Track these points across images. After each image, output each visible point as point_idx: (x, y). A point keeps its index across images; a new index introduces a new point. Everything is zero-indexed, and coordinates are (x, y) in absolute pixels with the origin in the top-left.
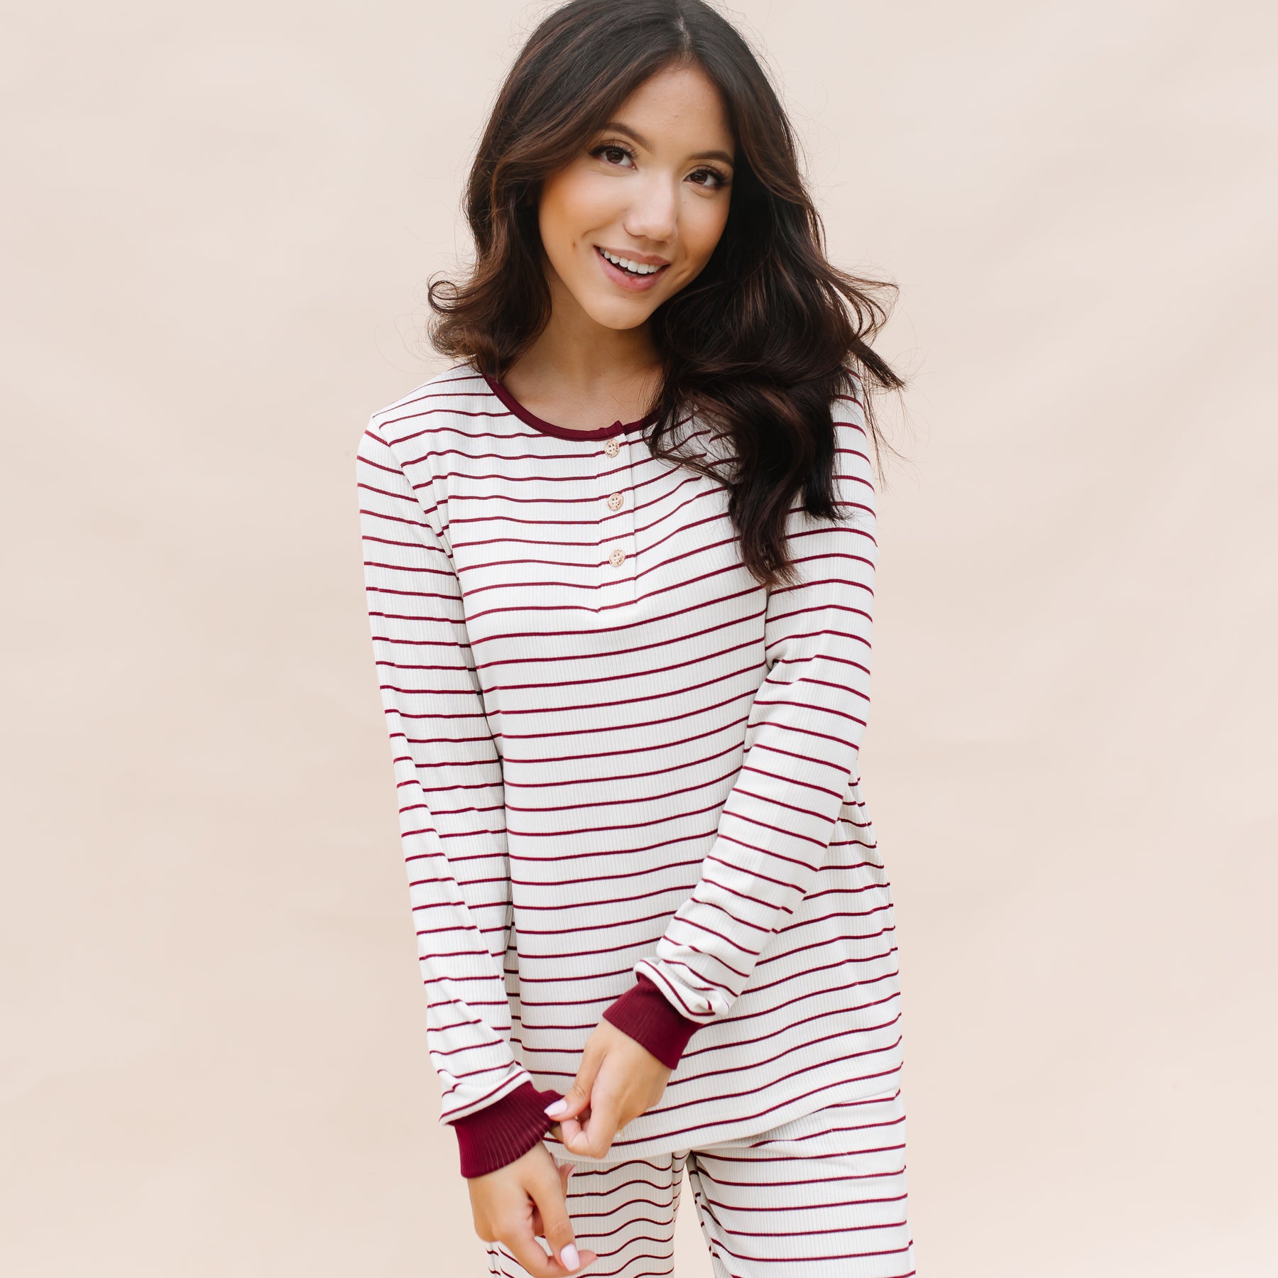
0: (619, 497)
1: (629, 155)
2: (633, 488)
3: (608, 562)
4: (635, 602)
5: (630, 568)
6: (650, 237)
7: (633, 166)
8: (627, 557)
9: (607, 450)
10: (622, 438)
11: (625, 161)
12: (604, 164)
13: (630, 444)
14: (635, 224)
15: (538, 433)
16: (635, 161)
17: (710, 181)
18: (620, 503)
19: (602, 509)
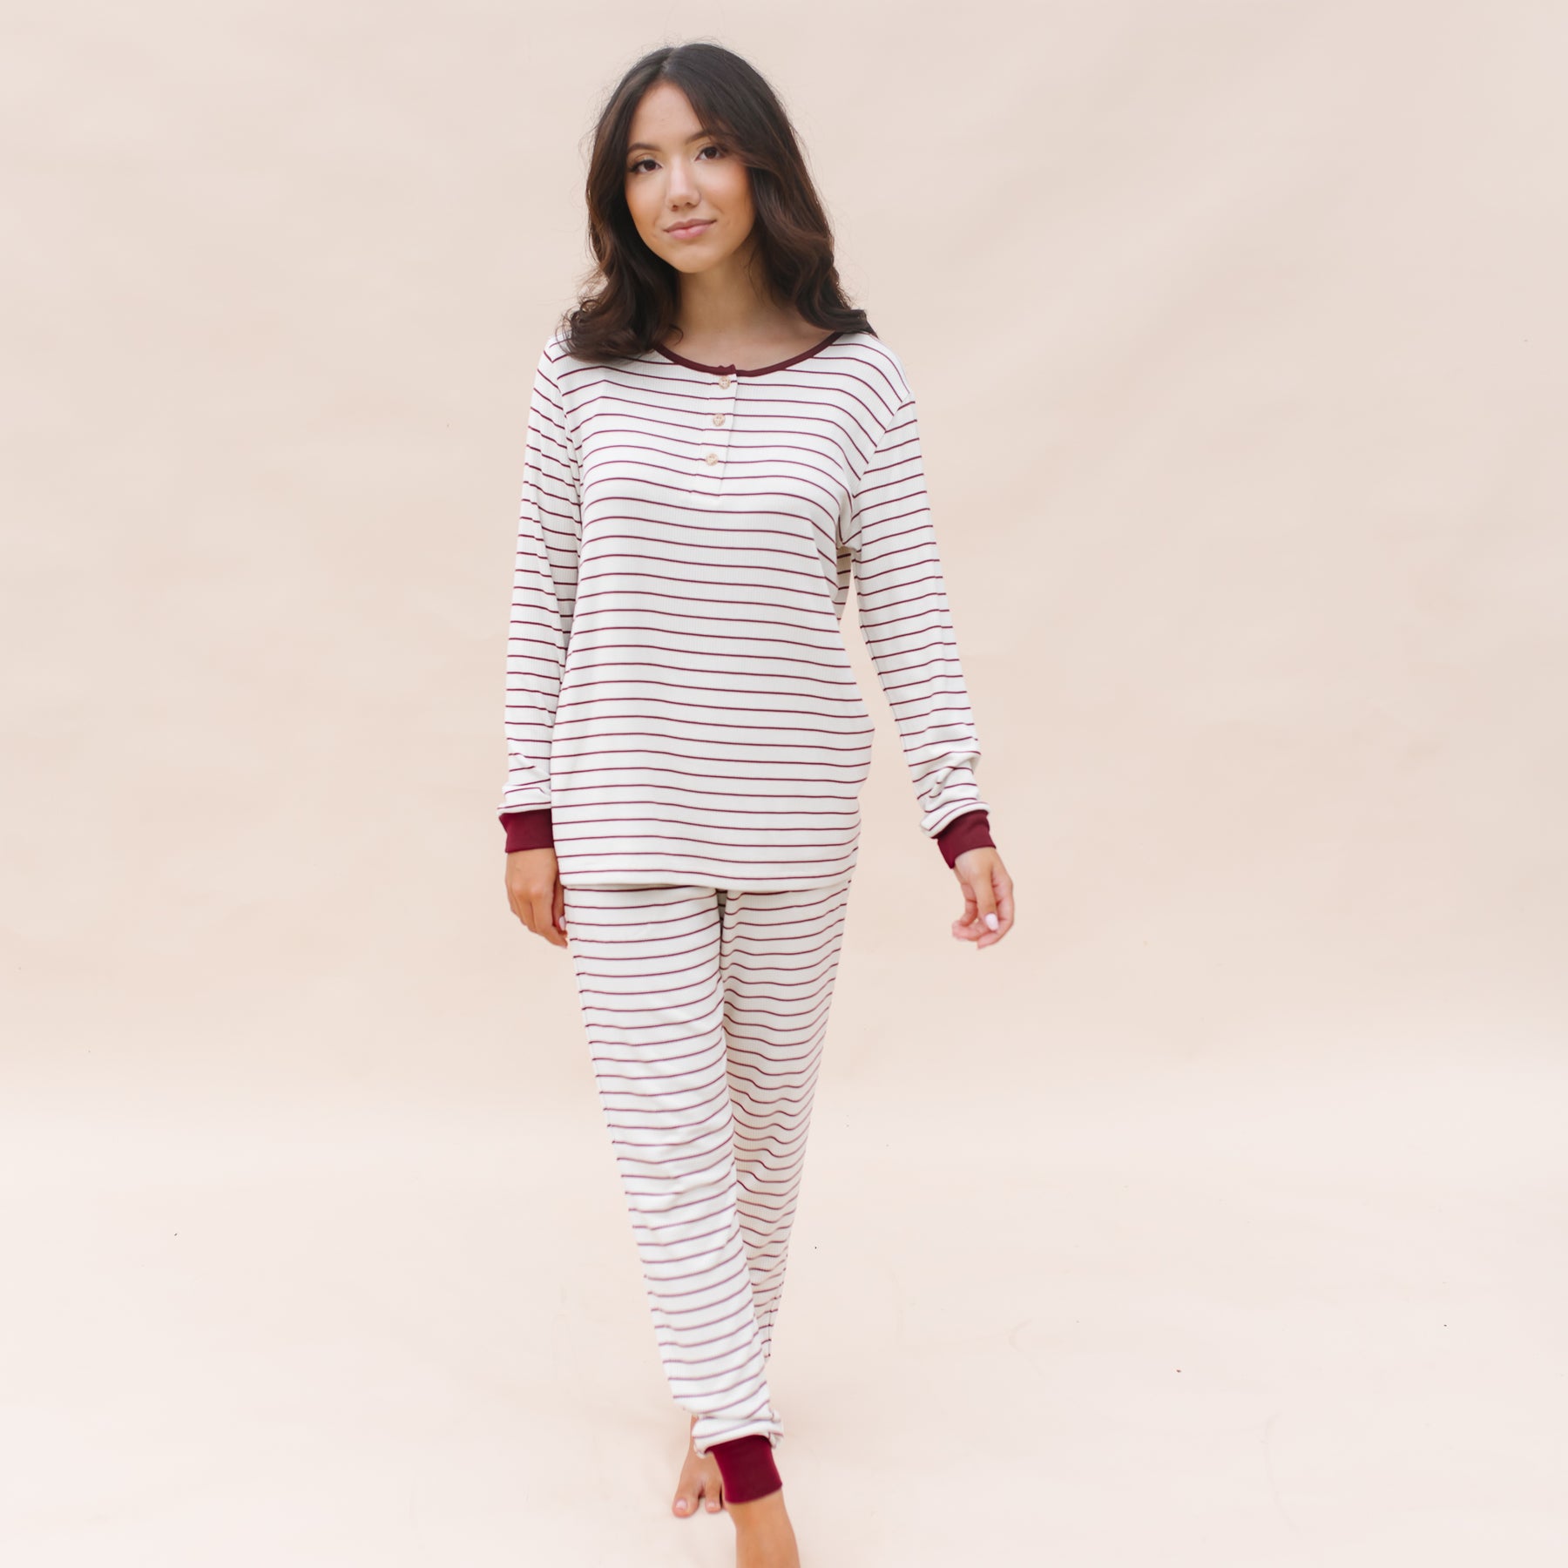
2: (733, 415)
3: (704, 460)
4: (719, 495)
5: (718, 470)
7: (660, 166)
8: (719, 462)
12: (644, 174)
13: (738, 384)
15: (671, 362)
16: (660, 163)
17: (718, 154)
18: (722, 422)
19: (707, 422)
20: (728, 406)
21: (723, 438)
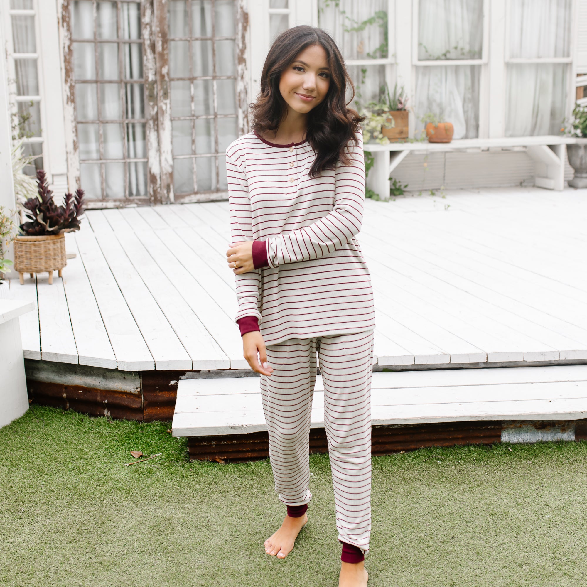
0: (293, 163)
1: (303, 69)
2: (297, 161)
3: (289, 181)
4: (297, 192)
5: (295, 183)
6: (309, 89)
7: (304, 72)
8: (295, 180)
9: (290, 150)
10: (294, 147)
11: (302, 70)
12: (297, 71)
13: (297, 149)
14: (306, 86)
15: (270, 146)
16: (305, 71)
17: (324, 76)
18: (293, 165)
19: (288, 166)
20: (294, 158)
21: (294, 171)
